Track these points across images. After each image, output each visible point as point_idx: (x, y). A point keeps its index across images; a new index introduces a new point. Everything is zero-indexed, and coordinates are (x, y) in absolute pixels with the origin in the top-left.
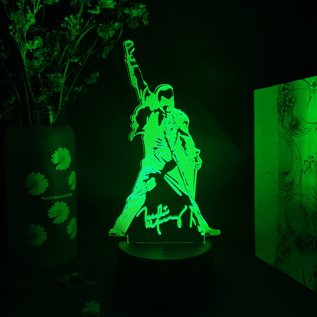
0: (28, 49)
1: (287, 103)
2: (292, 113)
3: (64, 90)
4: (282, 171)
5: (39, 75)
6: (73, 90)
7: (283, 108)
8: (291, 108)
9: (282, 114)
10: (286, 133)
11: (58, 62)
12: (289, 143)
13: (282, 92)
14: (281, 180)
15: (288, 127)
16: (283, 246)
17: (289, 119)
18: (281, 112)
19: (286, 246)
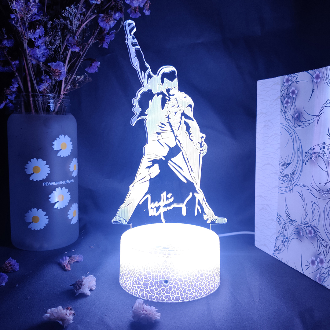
0: (30, 38)
1: (291, 95)
2: (295, 105)
3: (66, 79)
4: (284, 163)
5: (41, 63)
6: (75, 78)
7: (286, 99)
8: (294, 100)
9: (285, 105)
10: (289, 125)
11: (60, 50)
12: (291, 135)
13: (285, 84)
14: (282, 171)
15: (290, 118)
16: (282, 236)
17: (292, 111)
18: (284, 104)
19: (285, 236)
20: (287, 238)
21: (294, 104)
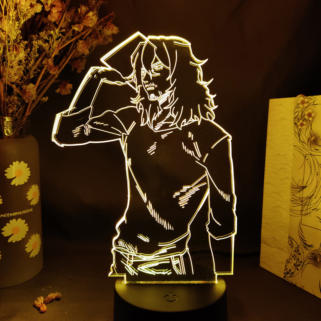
1: (306, 117)
4: (297, 185)
7: (301, 121)
10: (304, 147)
12: (307, 158)
13: (301, 106)
14: (294, 193)
15: (306, 141)
16: (295, 259)
17: (308, 134)
18: (298, 126)
19: (298, 259)
20: (301, 262)
21: (310, 127)
